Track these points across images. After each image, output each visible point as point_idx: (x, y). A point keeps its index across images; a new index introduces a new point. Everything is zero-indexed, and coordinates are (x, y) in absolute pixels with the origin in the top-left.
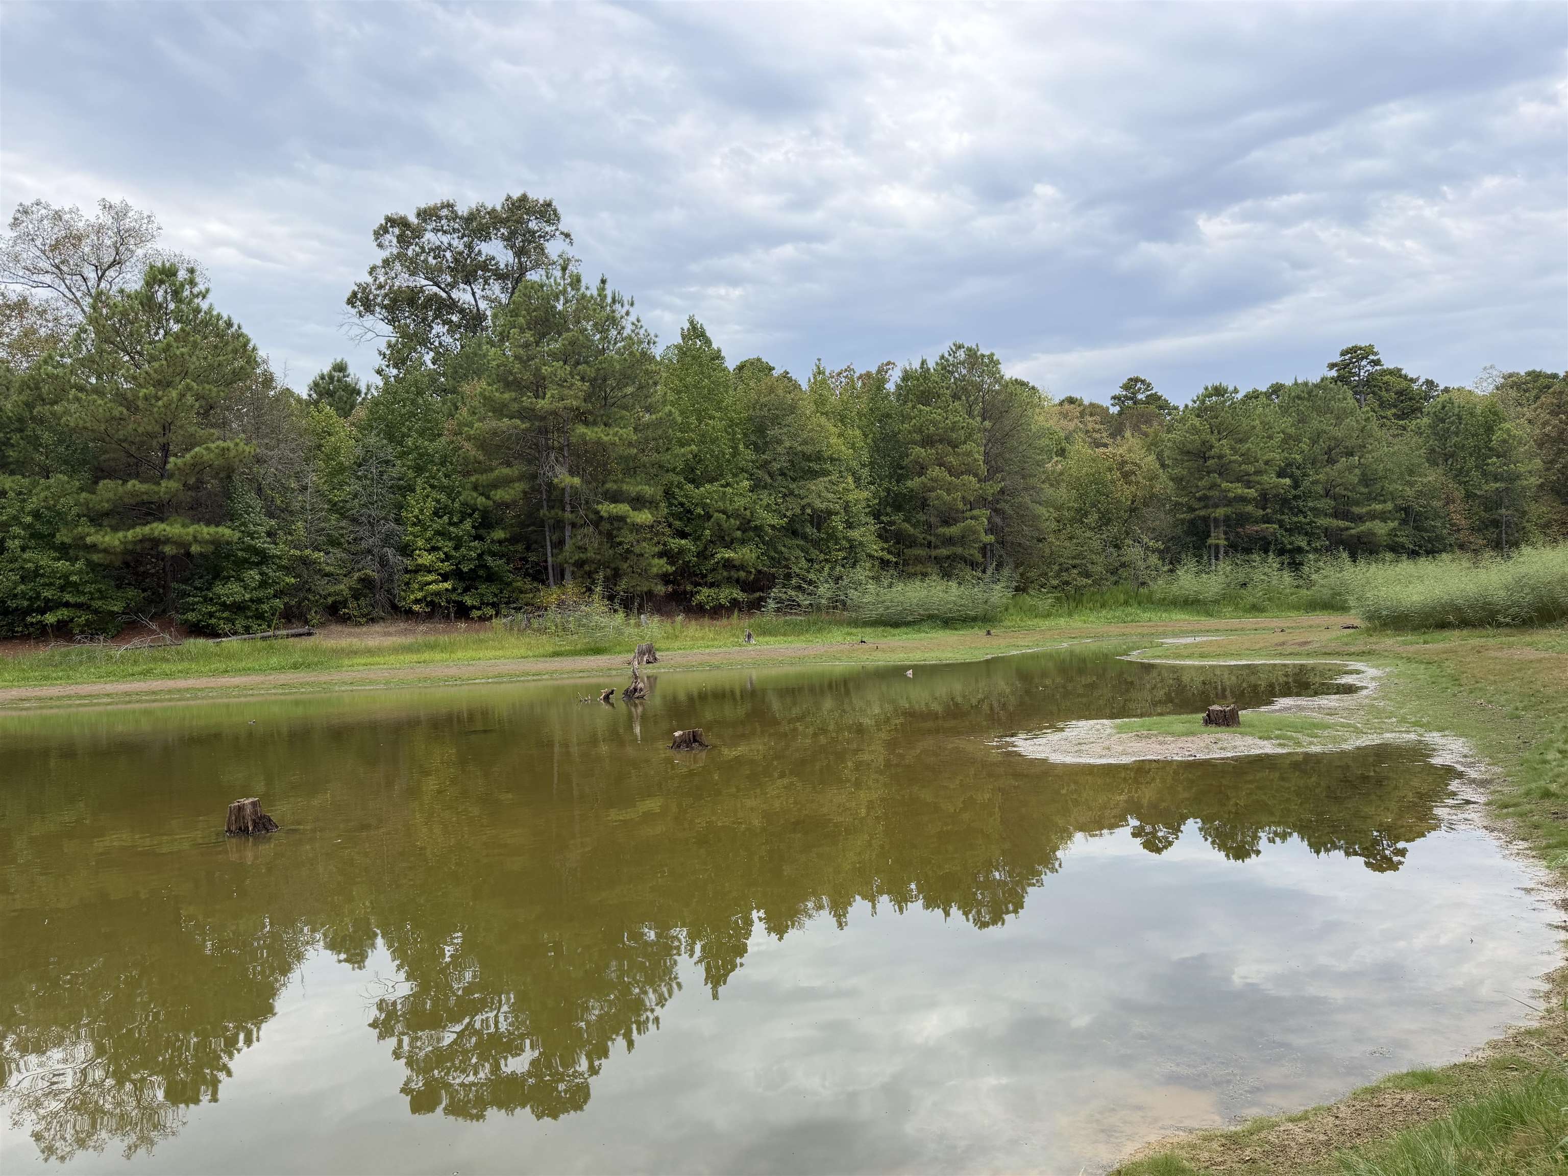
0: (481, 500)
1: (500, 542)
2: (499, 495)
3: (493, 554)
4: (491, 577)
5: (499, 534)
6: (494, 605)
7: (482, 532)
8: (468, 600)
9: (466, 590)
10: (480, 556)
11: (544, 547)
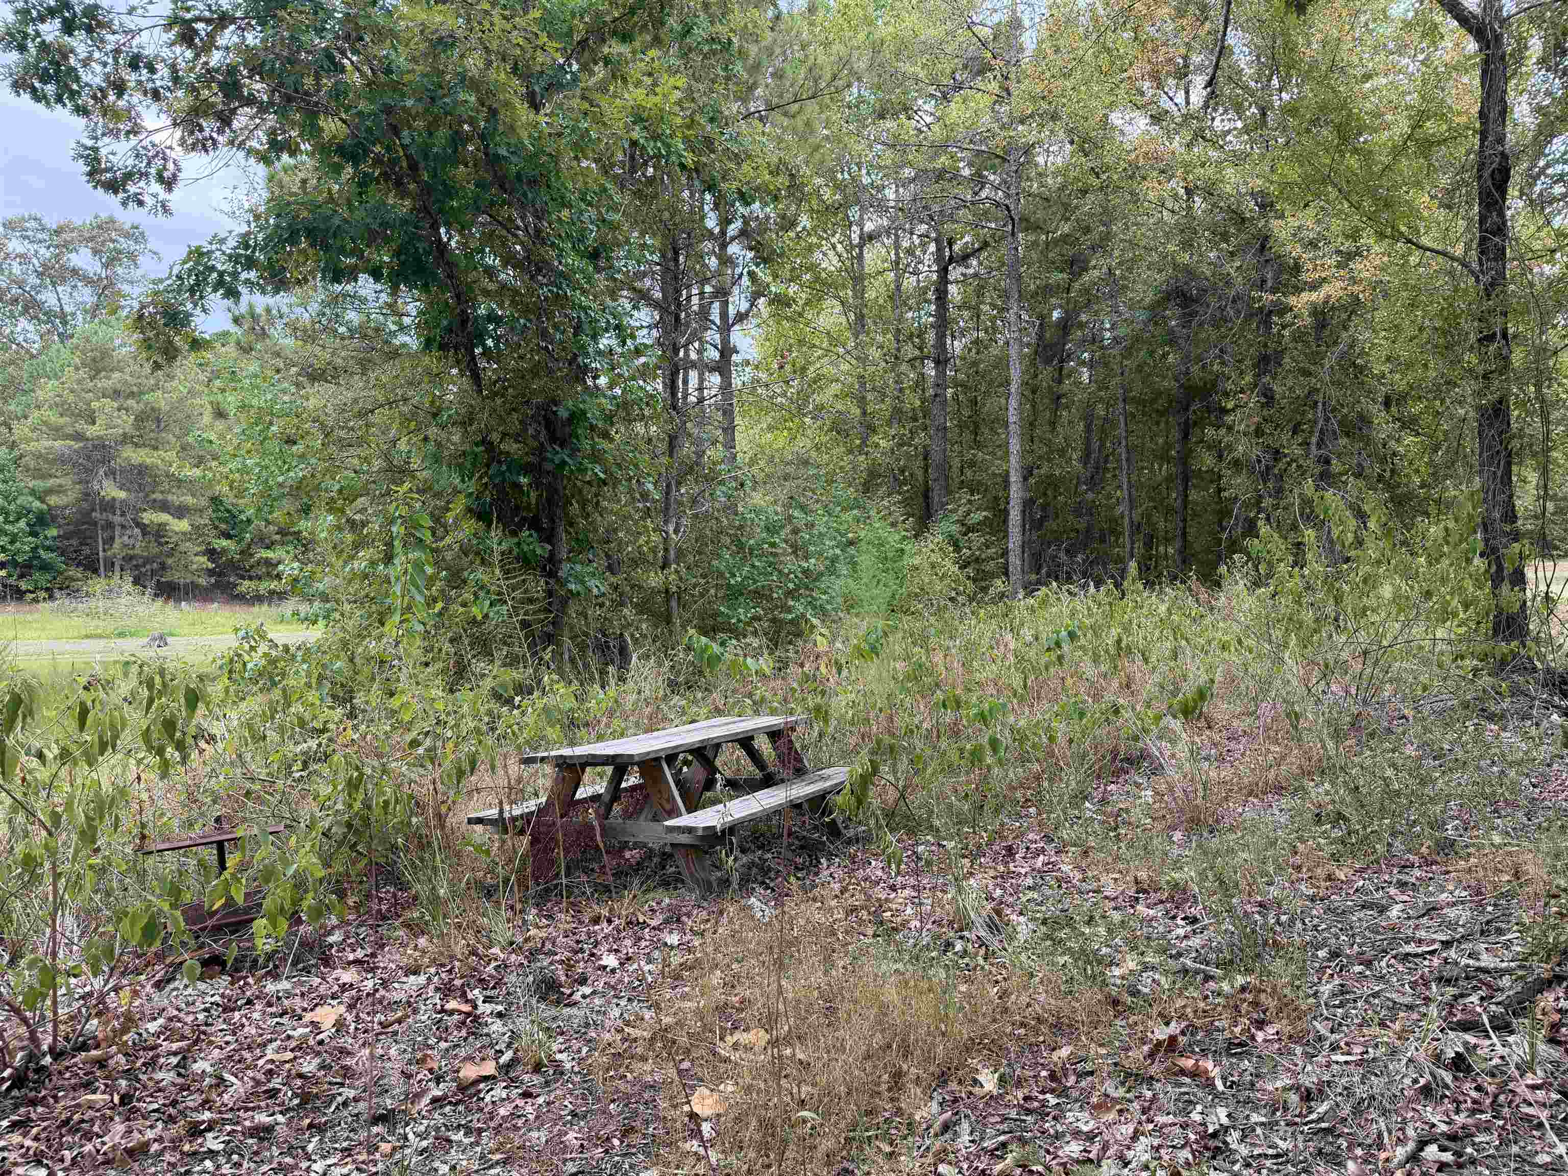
0: (37, 504)
1: (54, 538)
2: (53, 500)
3: (48, 549)
4: (45, 567)
5: (53, 532)
6: (47, 589)
7: (37, 528)
8: (24, 586)
9: (21, 576)
10: (34, 549)
11: (96, 541)
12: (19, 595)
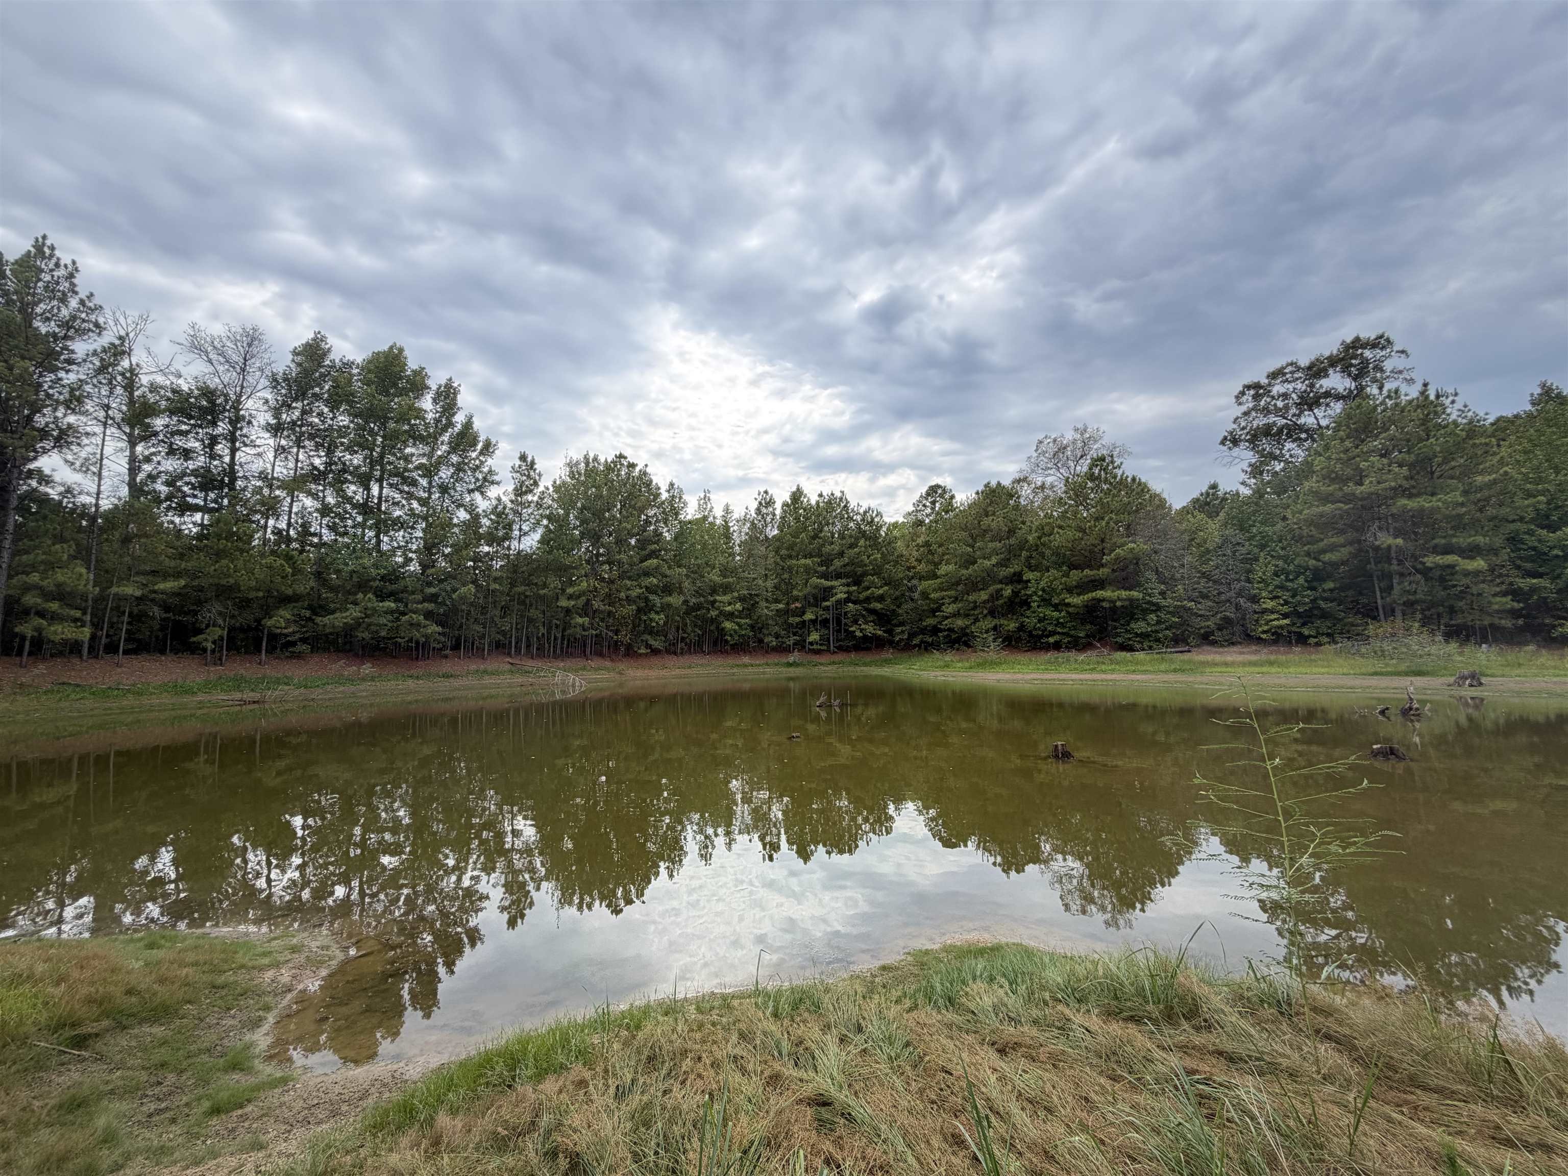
0: (1312, 563)
1: (1331, 590)
2: (1327, 557)
3: (1325, 599)
4: (1325, 615)
5: (1330, 585)
6: (1328, 635)
7: (1315, 584)
8: (1306, 632)
9: (1304, 624)
10: (1314, 601)
11: (1374, 592)
12: (1302, 640)
